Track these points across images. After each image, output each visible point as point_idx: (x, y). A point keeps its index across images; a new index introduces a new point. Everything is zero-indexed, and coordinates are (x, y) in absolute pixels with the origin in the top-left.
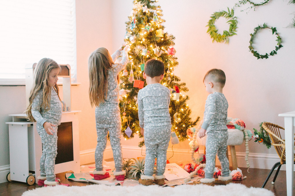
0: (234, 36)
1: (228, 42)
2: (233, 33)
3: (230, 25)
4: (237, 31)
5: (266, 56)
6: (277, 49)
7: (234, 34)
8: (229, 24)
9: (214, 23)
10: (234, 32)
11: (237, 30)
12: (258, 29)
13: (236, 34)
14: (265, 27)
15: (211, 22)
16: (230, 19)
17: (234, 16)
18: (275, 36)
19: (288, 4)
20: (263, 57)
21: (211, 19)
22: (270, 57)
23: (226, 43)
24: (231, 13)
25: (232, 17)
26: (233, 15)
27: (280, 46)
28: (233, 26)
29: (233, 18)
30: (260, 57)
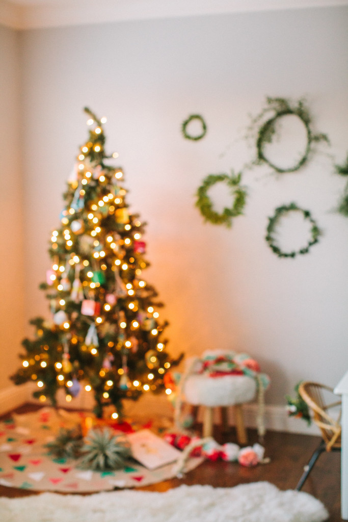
1: (229, 225)
5: (293, 255)
6: (311, 244)
12: (281, 210)
14: (292, 207)
15: (202, 191)
16: (235, 188)
18: (308, 226)
20: (286, 256)
22: (299, 256)
25: (238, 186)
26: (239, 182)
27: (316, 241)
28: (240, 200)
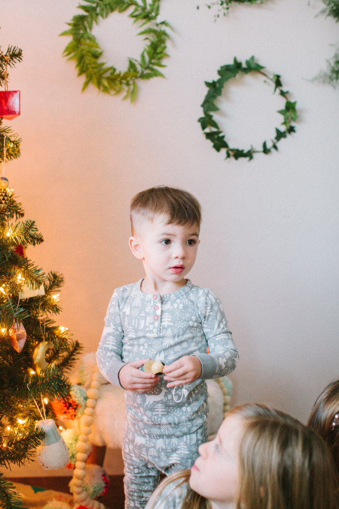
0: (154, 80)
1: (133, 95)
2: (152, 69)
3: (148, 43)
4: (164, 66)
6: (280, 136)
7: (156, 74)
8: (147, 39)
9: (91, 29)
10: (156, 67)
11: (164, 62)
13: (162, 75)
15: (80, 24)
16: (150, 25)
17: (159, 19)
19: (316, 16)
20: (238, 154)
21: (82, 12)
22: (259, 157)
23: (125, 98)
24: (148, 8)
25: (154, 21)
26: (157, 15)
27: (290, 130)
28: (157, 49)
29: (157, 25)
30: (230, 152)
